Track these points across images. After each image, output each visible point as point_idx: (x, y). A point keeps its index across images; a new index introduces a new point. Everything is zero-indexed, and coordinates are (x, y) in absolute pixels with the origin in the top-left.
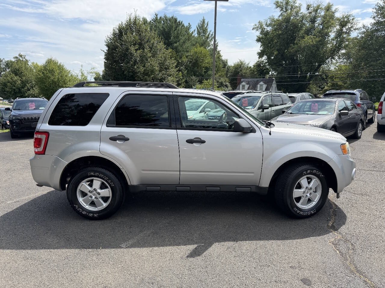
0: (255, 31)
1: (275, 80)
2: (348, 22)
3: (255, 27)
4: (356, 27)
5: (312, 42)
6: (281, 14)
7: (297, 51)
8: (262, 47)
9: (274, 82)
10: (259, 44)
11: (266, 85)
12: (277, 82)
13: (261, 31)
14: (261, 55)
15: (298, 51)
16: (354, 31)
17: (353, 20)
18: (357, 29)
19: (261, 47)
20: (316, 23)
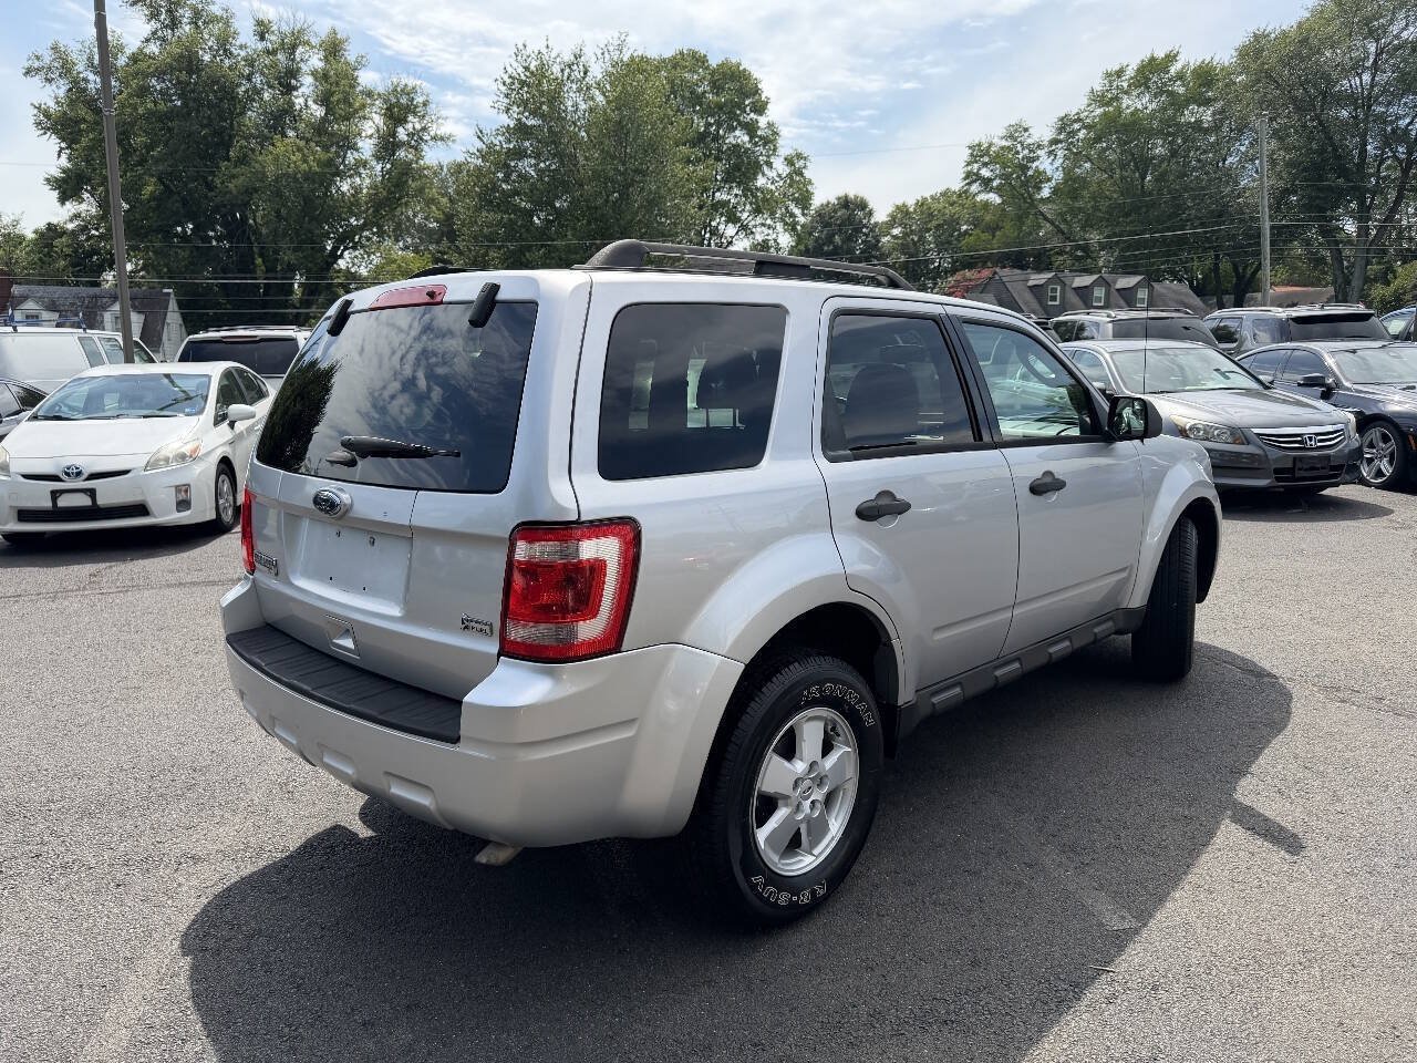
0: (37, 81)
1: (172, 296)
2: (410, 109)
3: (36, 65)
4: (439, 133)
5: (305, 161)
6: (154, 33)
7: (250, 191)
8: (64, 156)
9: (173, 305)
10: (52, 143)
11: (143, 317)
12: (181, 305)
13: (70, 90)
14: (68, 187)
15: (256, 190)
16: (431, 143)
17: (425, 105)
18: (442, 139)
19: (59, 156)
20: (295, 93)
